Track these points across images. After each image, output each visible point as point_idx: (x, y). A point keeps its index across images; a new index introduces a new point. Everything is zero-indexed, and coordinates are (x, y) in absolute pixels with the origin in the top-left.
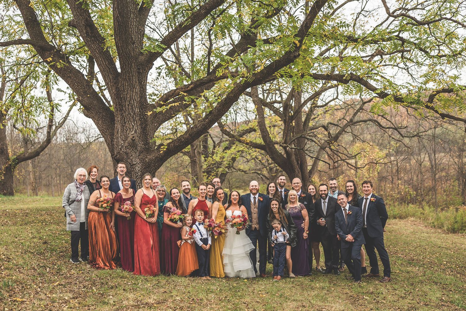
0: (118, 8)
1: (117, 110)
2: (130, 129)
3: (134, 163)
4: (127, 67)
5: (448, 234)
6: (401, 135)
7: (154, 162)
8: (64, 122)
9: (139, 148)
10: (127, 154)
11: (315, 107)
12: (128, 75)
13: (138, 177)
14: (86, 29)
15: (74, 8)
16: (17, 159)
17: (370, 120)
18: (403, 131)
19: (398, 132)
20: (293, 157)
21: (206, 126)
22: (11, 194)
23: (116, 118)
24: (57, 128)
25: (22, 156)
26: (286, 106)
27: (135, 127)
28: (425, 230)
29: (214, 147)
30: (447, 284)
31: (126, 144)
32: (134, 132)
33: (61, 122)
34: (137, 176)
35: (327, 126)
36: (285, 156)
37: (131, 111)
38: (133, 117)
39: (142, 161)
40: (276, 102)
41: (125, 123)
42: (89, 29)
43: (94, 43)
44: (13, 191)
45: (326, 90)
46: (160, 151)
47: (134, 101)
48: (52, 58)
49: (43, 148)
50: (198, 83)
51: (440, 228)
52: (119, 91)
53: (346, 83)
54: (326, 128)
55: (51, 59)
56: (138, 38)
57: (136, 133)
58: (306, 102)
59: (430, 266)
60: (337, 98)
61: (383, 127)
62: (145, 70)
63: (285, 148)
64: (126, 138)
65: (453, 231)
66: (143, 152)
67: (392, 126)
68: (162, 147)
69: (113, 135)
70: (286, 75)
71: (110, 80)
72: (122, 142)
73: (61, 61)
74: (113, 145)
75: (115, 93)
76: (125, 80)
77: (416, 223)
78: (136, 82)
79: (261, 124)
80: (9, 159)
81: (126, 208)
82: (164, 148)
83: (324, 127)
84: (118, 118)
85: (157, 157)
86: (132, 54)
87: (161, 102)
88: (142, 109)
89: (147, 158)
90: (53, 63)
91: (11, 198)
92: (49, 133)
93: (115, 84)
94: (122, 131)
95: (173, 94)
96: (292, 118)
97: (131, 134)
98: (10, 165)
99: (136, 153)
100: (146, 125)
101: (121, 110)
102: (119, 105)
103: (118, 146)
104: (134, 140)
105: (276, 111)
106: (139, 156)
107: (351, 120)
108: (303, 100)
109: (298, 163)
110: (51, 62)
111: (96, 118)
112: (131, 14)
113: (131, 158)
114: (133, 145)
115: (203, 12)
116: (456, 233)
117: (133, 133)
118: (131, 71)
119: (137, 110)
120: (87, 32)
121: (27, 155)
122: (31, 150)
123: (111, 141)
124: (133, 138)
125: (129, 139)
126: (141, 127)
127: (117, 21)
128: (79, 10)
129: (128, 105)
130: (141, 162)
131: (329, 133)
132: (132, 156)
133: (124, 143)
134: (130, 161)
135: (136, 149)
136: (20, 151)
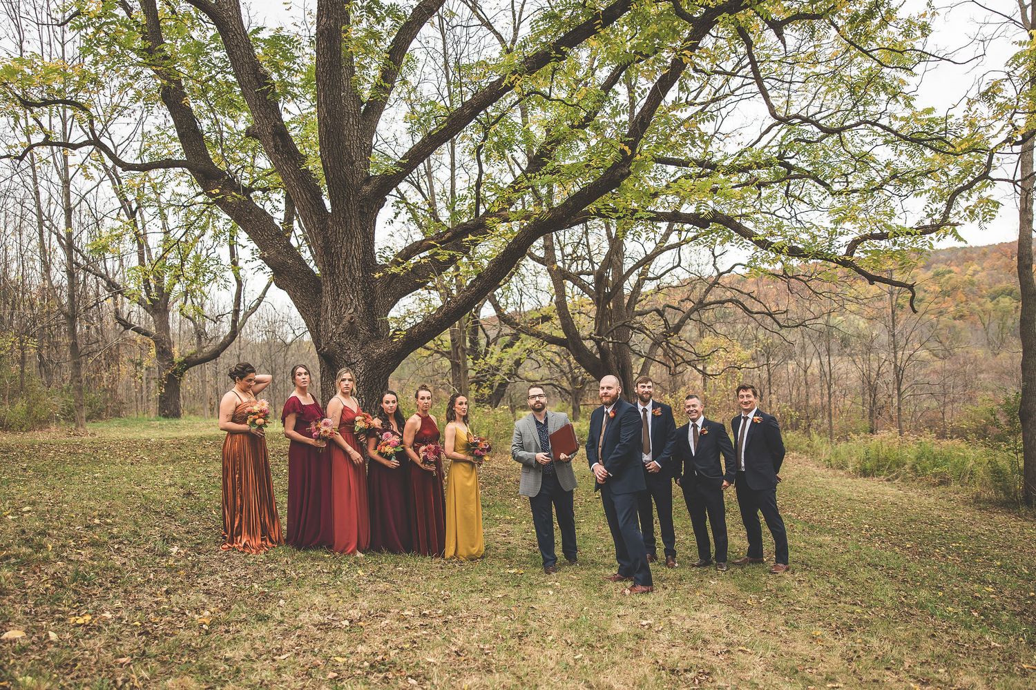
0: (325, 103)
1: (326, 274)
2: (347, 305)
3: (353, 360)
4: (341, 203)
5: (857, 477)
6: (778, 324)
7: (387, 359)
8: (258, 305)
9: (361, 337)
10: (341, 345)
11: (644, 279)
12: (342, 215)
14: (274, 140)
15: (256, 105)
16: (185, 361)
17: (730, 301)
18: (780, 318)
19: (774, 318)
20: (612, 357)
21: (471, 299)
22: (177, 415)
23: (323, 287)
24: (247, 315)
25: (193, 357)
26: (600, 278)
27: (355, 302)
28: (817, 471)
29: (488, 344)
30: (892, 569)
31: (340, 330)
33: (253, 306)
35: (664, 311)
36: (598, 356)
37: (347, 275)
38: (351, 286)
39: (367, 357)
40: (582, 273)
41: (338, 295)
42: (278, 140)
43: (287, 163)
44: (179, 411)
45: (662, 251)
47: (353, 260)
48: (219, 189)
49: (225, 345)
50: (459, 230)
51: (842, 468)
52: (328, 242)
53: (704, 227)
54: (661, 313)
55: (218, 191)
56: (362, 156)
57: (357, 312)
58: (631, 271)
59: (844, 533)
60: (679, 265)
61: (752, 313)
62: (372, 208)
63: (598, 343)
64: (341, 319)
65: (865, 473)
66: (367, 343)
67: (764, 309)
68: (398, 333)
69: (319, 314)
70: (605, 208)
71: (315, 225)
72: (334, 327)
73: (234, 193)
74: (319, 331)
75: (322, 245)
76: (338, 223)
77: (801, 461)
78: (356, 228)
79: (561, 305)
80: (173, 363)
81: (325, 431)
82: (400, 334)
83: (657, 310)
84: (327, 287)
85: (390, 352)
86: (350, 180)
87: (399, 259)
88: (367, 273)
89: (374, 352)
90: (220, 197)
91: (173, 421)
92: (234, 322)
93: (322, 230)
94: (334, 308)
95: (418, 248)
96: (608, 297)
97: (348, 313)
98: (175, 370)
99: (356, 345)
100: (374, 299)
101: (332, 274)
102: (329, 266)
103: (327, 333)
104: (353, 323)
105: (584, 287)
106: (361, 349)
107: (701, 302)
108: (626, 268)
109: (618, 368)
110: (218, 195)
111: (292, 287)
112: (349, 118)
113: (349, 351)
114: (351, 331)
115: (467, 112)
116: (869, 476)
117: (352, 309)
118: (348, 209)
119: (358, 274)
120: (275, 145)
121: (199, 356)
122: (209, 348)
123: (317, 326)
124: (351, 319)
125: (345, 322)
126: (366, 303)
127: (325, 125)
128: (262, 109)
129: (344, 266)
130: (365, 359)
131: (666, 321)
132: (349, 349)
133: (337, 328)
134: (345, 357)
135: (356, 337)
136: (190, 350)
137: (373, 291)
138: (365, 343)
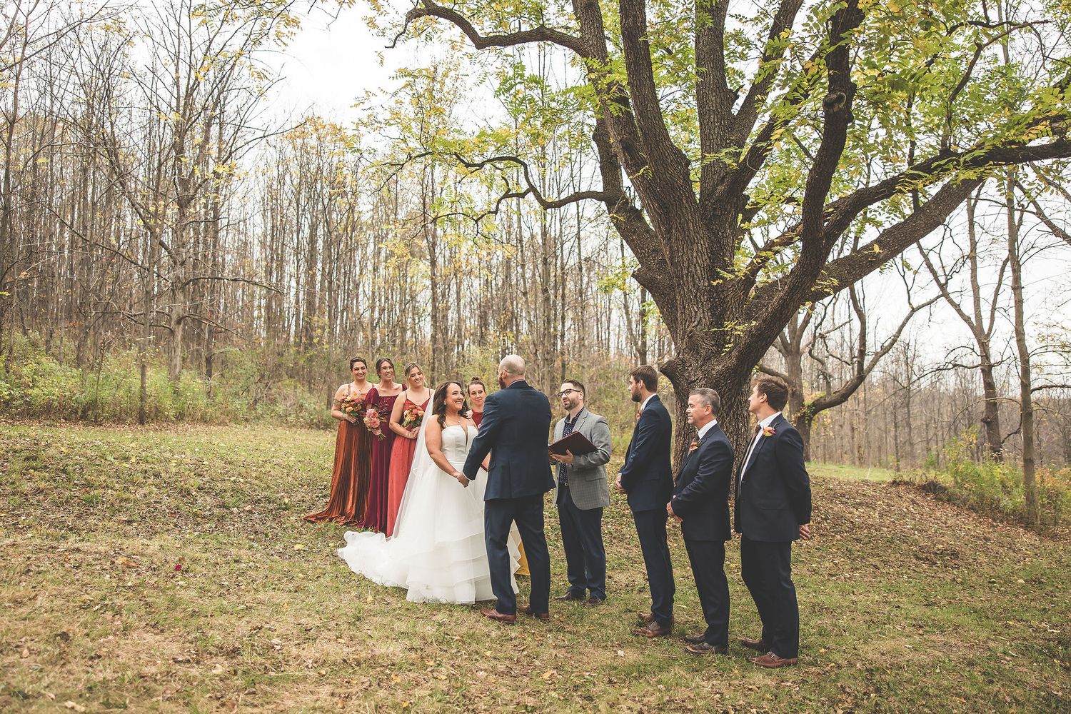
3: (693, 378)
7: (725, 376)
8: (892, 344)
9: (703, 352)
10: (684, 362)
16: (814, 404)
24: (878, 356)
25: (822, 401)
27: (700, 315)
31: (685, 346)
32: (696, 323)
37: (691, 285)
38: (696, 296)
39: (707, 375)
41: (684, 308)
47: (695, 268)
57: (701, 325)
62: (726, 210)
64: (685, 333)
66: (709, 359)
72: (680, 342)
80: (803, 406)
85: (728, 368)
89: (714, 369)
94: (681, 323)
98: (804, 413)
99: (697, 361)
100: (725, 311)
104: (692, 336)
106: (703, 365)
112: (710, 116)
113: (690, 369)
114: (693, 346)
118: (683, 213)
121: (830, 400)
124: (691, 332)
125: (686, 336)
126: (713, 315)
129: (687, 275)
130: (704, 377)
132: (690, 366)
133: (682, 343)
135: (698, 353)
136: (818, 394)
137: (723, 302)
138: (707, 359)
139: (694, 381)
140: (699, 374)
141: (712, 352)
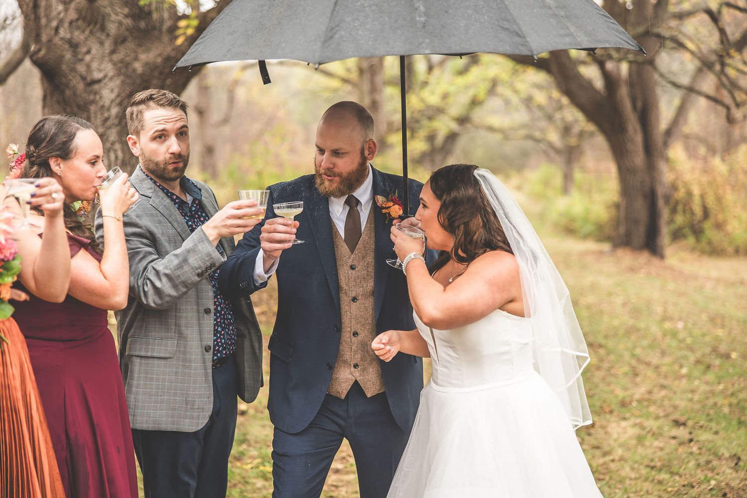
3: (97, 75)
7: (161, 73)
9: (112, 28)
10: (74, 46)
13: (108, 123)
20: (624, 92)
31: (72, 15)
34: (107, 119)
35: (719, 12)
39: (123, 68)
46: (176, 37)
54: (714, 17)
63: (600, 63)
66: (124, 40)
68: (183, 23)
72: (60, 8)
74: (37, 18)
82: (188, 27)
83: (709, 12)
89: (136, 59)
99: (102, 43)
103: (49, 20)
106: (113, 52)
109: (635, 108)
113: (88, 58)
130: (119, 73)
131: (722, 31)
132: (89, 52)
133: (66, 10)
134: (81, 68)
135: (103, 29)
138: (120, 41)
139: (99, 81)
140: (109, 68)
141: (127, 30)
